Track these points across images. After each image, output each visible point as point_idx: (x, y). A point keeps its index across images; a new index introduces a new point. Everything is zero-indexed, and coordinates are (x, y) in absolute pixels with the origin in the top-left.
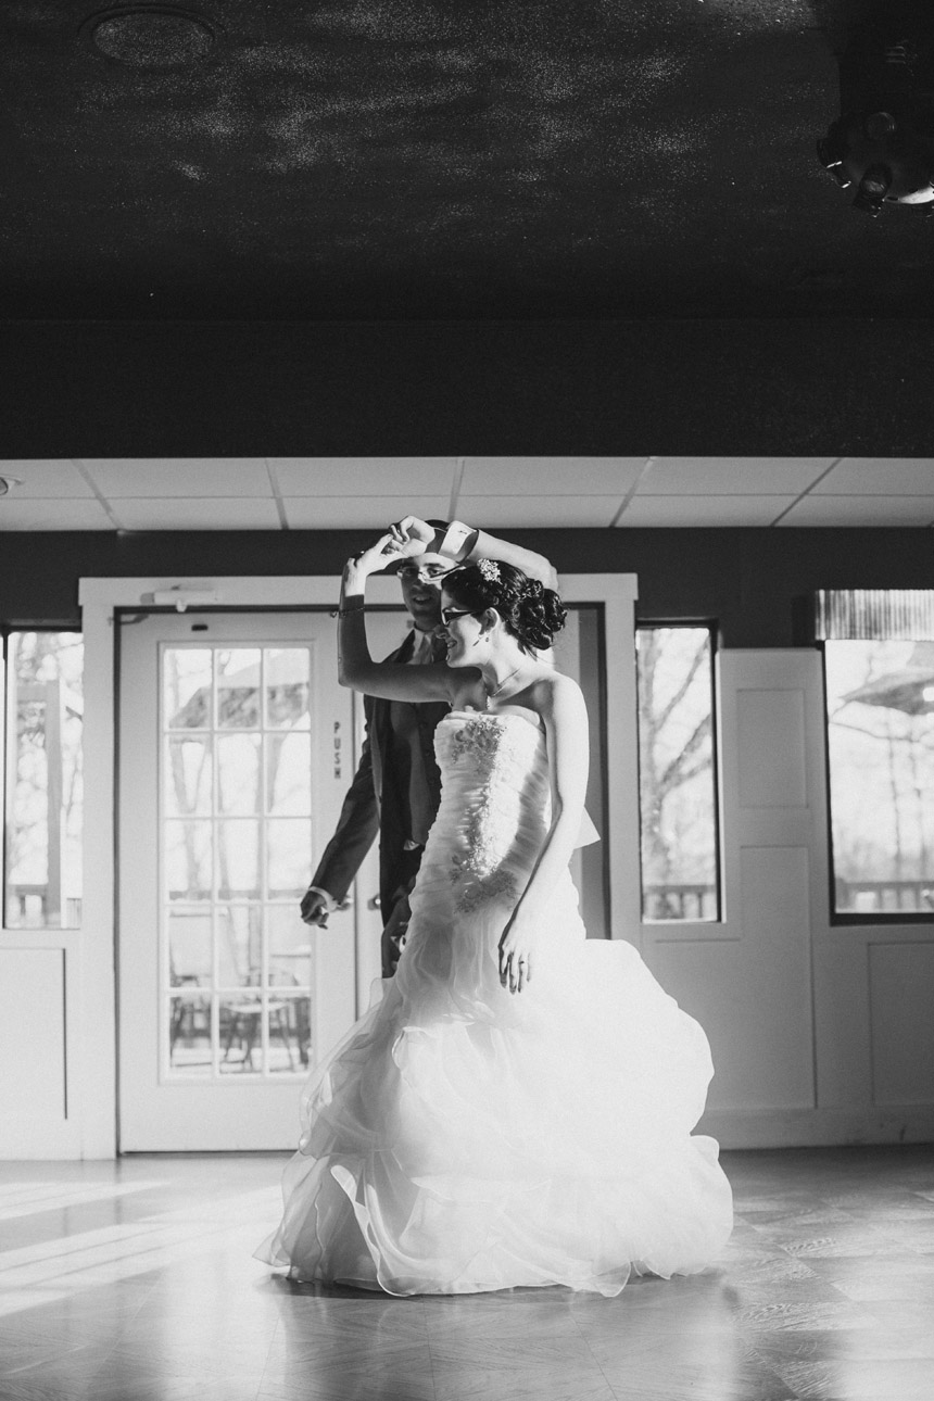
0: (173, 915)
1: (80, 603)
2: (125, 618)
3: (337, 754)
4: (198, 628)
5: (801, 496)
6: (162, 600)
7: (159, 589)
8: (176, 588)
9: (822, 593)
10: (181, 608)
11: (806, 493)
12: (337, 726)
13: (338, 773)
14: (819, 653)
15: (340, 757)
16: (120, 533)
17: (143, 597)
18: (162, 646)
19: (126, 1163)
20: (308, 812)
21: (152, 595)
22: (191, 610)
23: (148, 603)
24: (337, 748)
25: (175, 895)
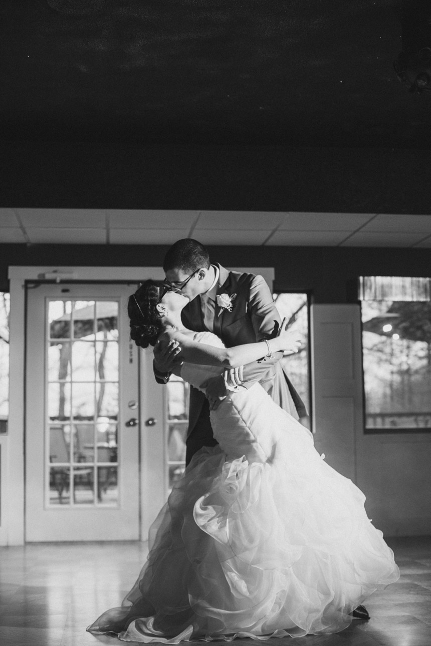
0: (51, 429)
1: (9, 277)
2: (30, 285)
3: (131, 352)
4: (65, 291)
5: (355, 232)
6: (49, 276)
7: (48, 272)
8: (55, 272)
9: (361, 278)
10: (58, 281)
11: (358, 230)
13: (131, 361)
14: (359, 307)
16: (28, 245)
17: (39, 275)
18: (47, 299)
19: (29, 547)
20: (117, 379)
21: (44, 275)
22: (63, 282)
23: (42, 279)
24: (131, 349)
25: (53, 419)
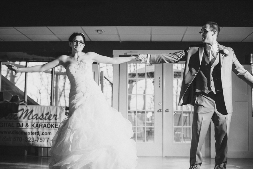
1: (113, 54)
5: (249, 35)
6: (128, 54)
7: (128, 52)
8: (131, 52)
9: (251, 54)
10: (132, 55)
11: (250, 35)
12: (160, 78)
13: (160, 87)
14: (250, 66)
15: (160, 84)
16: (120, 42)
17: (124, 54)
18: (128, 63)
21: (126, 53)
23: (126, 55)
24: (160, 82)
